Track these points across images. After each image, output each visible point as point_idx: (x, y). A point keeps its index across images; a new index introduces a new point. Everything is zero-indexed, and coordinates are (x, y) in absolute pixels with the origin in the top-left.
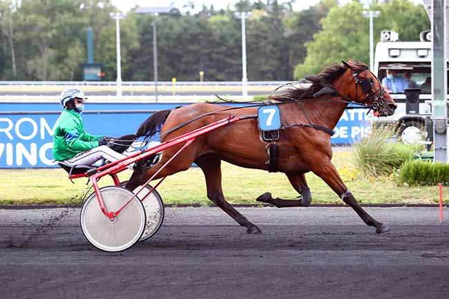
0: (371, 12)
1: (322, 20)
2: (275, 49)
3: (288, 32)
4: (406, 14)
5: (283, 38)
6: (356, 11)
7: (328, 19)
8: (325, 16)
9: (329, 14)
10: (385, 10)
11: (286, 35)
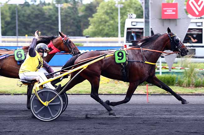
0: (119, 5)
1: (97, 8)
2: (74, 22)
3: (81, 14)
4: (136, 6)
5: (78, 17)
6: (113, 4)
9: (100, 5)
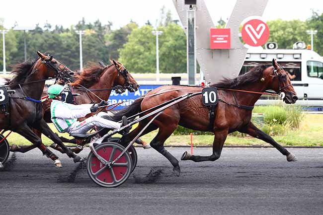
0: (157, 32)
1: (128, 36)
2: (100, 53)
3: (108, 43)
4: (177, 33)
5: (106, 47)
6: (148, 31)
7: (132, 35)
8: (130, 34)
9: (132, 32)
10: (166, 30)
11: (107, 44)
